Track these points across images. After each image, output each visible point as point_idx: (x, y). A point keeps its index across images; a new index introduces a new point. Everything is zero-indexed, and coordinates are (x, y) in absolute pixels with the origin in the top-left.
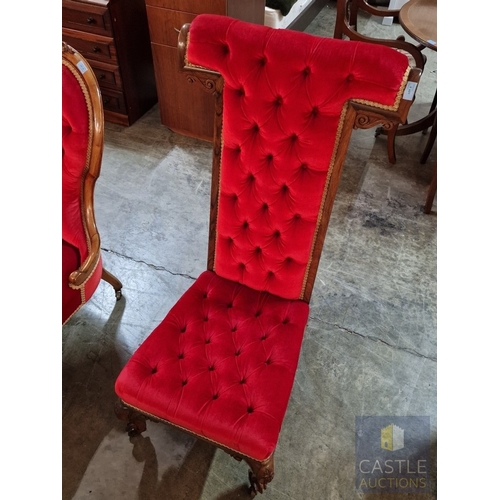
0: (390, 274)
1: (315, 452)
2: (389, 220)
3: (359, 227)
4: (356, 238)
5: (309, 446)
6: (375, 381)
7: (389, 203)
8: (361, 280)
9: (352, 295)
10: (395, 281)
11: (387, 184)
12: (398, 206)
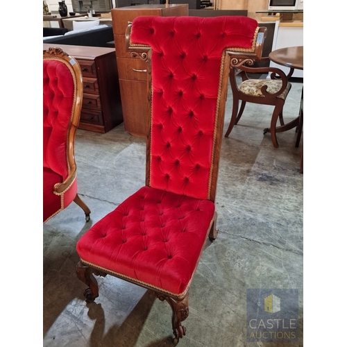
0: (277, 206)
1: (224, 316)
2: (276, 177)
3: (254, 181)
4: (253, 187)
5: (220, 312)
6: (269, 270)
7: (275, 168)
8: (257, 210)
9: (251, 219)
10: (281, 210)
11: (273, 158)
12: (282, 169)
